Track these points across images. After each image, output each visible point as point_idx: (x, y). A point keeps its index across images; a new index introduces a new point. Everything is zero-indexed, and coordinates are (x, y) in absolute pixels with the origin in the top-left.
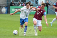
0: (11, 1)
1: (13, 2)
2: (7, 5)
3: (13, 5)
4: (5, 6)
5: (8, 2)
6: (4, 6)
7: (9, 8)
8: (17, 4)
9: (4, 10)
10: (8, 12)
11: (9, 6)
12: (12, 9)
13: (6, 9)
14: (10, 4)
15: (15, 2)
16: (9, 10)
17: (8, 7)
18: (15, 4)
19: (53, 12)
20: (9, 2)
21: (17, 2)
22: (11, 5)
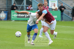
0: (13, 4)
1: (15, 5)
2: (7, 9)
3: (15, 8)
4: (4, 9)
5: (8, 5)
6: (3, 11)
7: (10, 12)
8: (20, 8)
9: (3, 16)
10: (8, 18)
11: (10, 10)
12: (13, 14)
13: (6, 14)
14: (10, 7)
15: (18, 4)
16: (9, 16)
17: (8, 12)
18: (18, 7)
19: (69, 18)
20: (10, 4)
21: (21, 4)
22: (13, 8)
